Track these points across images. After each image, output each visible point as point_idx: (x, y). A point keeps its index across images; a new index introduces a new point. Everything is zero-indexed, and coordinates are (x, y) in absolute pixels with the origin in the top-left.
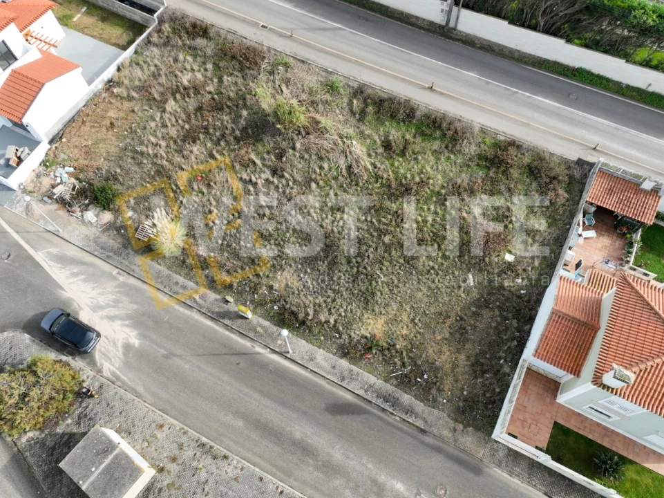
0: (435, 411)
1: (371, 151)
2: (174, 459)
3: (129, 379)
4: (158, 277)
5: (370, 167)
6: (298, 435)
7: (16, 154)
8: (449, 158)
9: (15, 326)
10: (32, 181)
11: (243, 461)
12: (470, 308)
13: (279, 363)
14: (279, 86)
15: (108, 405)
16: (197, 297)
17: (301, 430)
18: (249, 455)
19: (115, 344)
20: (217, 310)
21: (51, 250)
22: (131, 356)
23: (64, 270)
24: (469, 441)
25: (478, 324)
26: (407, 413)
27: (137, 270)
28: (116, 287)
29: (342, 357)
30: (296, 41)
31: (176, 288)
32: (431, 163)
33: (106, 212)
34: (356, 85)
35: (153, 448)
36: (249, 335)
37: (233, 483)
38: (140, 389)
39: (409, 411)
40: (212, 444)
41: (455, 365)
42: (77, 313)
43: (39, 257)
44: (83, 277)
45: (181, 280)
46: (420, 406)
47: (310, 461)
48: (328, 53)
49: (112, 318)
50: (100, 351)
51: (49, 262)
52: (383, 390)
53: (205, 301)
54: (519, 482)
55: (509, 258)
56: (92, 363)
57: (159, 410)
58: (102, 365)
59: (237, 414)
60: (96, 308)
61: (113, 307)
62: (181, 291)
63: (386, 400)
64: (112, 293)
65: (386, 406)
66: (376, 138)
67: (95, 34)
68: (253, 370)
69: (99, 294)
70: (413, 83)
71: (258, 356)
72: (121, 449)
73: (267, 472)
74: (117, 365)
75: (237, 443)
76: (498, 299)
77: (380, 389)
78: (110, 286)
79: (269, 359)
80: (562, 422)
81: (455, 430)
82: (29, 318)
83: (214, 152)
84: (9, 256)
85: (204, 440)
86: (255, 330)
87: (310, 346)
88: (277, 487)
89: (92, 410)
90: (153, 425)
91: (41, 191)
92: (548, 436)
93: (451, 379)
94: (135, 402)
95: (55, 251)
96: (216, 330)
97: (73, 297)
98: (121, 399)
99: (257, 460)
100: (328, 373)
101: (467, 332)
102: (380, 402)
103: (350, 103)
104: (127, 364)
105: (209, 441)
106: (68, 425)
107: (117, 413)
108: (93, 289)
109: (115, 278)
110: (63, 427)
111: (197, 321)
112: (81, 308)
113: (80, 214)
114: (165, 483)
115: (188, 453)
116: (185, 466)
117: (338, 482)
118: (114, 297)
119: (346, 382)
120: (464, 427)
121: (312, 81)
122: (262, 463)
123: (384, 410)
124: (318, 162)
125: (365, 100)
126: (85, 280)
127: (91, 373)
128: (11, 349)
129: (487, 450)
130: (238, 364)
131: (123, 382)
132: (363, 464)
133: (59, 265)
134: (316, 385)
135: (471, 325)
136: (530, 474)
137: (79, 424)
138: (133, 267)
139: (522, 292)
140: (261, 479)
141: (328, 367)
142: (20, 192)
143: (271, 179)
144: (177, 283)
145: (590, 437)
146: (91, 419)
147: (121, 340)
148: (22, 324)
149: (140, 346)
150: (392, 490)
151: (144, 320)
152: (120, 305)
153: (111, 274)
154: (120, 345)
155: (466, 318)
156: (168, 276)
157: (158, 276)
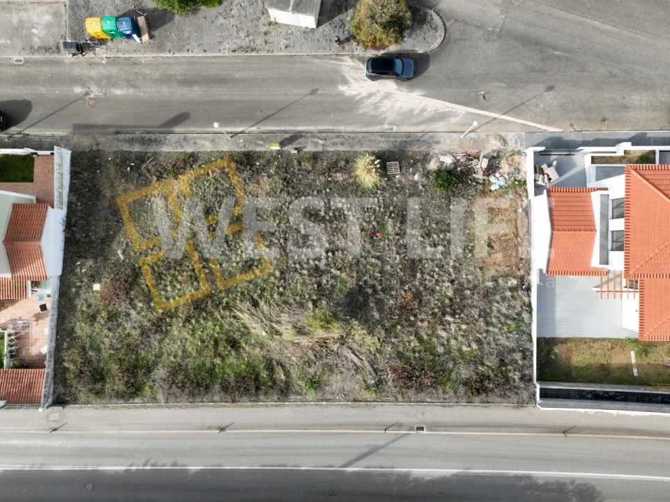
0: (115, 150)
1: (245, 331)
2: (266, 34)
3: (328, 63)
4: (359, 141)
5: (238, 313)
6: (196, 88)
7: (548, 176)
8: (175, 357)
9: (436, 53)
10: (519, 164)
11: (222, 55)
12: (115, 232)
13: (235, 127)
14: (362, 360)
15: (330, 41)
16: (320, 142)
17: (196, 92)
18: (220, 60)
19: (356, 79)
20: (300, 140)
21: (457, 119)
22: (339, 78)
23: (434, 109)
24: (85, 142)
25: (105, 224)
26: (132, 138)
27: (380, 138)
28: (385, 118)
29: (193, 153)
30: (377, 426)
31: (340, 140)
32: (188, 343)
33: (436, 169)
34: (292, 397)
35: (283, 33)
36: (266, 135)
37: (221, 40)
38: (317, 61)
39: (131, 141)
40: (247, 54)
41: (112, 186)
42: (398, 84)
43: (461, 109)
44: (416, 112)
45: (341, 148)
46: (126, 147)
47: (180, 77)
48: (339, 425)
49: (370, 95)
50: (362, 69)
51: (450, 109)
52: (154, 146)
53: (312, 142)
54: (46, 133)
55: (97, 287)
56: (361, 59)
57: (295, 55)
58: (354, 62)
59: (242, 80)
60: (388, 96)
61: (375, 103)
62: (335, 140)
63: (150, 140)
64: (384, 112)
65: (148, 136)
66: (247, 348)
67: (596, 345)
68: (249, 113)
69: (393, 106)
70: (241, 429)
71: (252, 124)
72: (289, 11)
73: (203, 57)
74: (343, 66)
75: (232, 63)
76: (95, 248)
77: (157, 146)
78: (390, 117)
79: (242, 126)
80: (29, 184)
81: (97, 145)
82: (431, 63)
83: (379, 263)
84: (484, 98)
85: (254, 54)
86: (263, 141)
87: (219, 150)
88: (192, 52)
89: (339, 32)
90: (292, 44)
91: (505, 159)
92: (35, 171)
93: (112, 176)
94: (313, 51)
95: (453, 120)
96: (291, 125)
97: (410, 94)
98: (325, 48)
99: (214, 60)
100: (196, 138)
101: (111, 214)
102: (153, 137)
103: (287, 374)
104: (337, 71)
105: (250, 54)
106: (348, 16)
107: (321, 39)
108: (401, 108)
109: (391, 124)
110: (350, 14)
111: (309, 125)
112: (399, 89)
113: (458, 158)
114: (262, 19)
115: (259, 41)
116: (256, 33)
117: (157, 75)
118: (381, 110)
119: (182, 138)
120: (92, 149)
121: (336, 382)
122: (209, 61)
123: (149, 133)
124: (285, 298)
125: (274, 382)
126: (411, 111)
127: (356, 53)
128: (424, 38)
129: (72, 142)
130: (262, 111)
131: (332, 59)
132: (146, 93)
133: (440, 111)
134: (202, 126)
135: (110, 220)
136: (41, 141)
137: (341, 21)
138: (383, 139)
139: (79, 263)
140: (205, 51)
141: (199, 141)
142: (522, 151)
143: (317, 262)
144: (342, 144)
145: (8, 184)
146: (336, 27)
147: (353, 83)
148: (431, 58)
149: (337, 87)
150: (122, 88)
151: (348, 106)
152: (372, 107)
153: (397, 125)
154: (352, 81)
155: (115, 223)
156: (352, 146)
157: (360, 143)
